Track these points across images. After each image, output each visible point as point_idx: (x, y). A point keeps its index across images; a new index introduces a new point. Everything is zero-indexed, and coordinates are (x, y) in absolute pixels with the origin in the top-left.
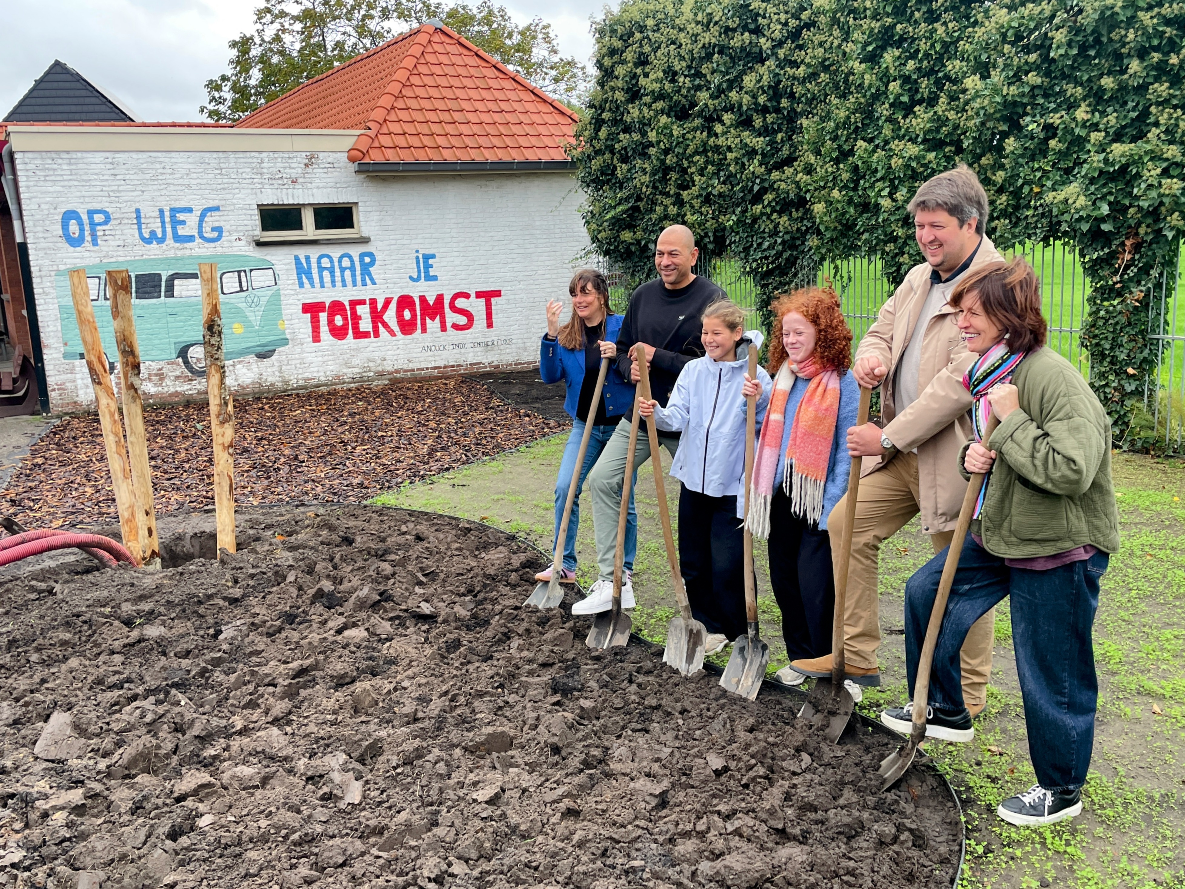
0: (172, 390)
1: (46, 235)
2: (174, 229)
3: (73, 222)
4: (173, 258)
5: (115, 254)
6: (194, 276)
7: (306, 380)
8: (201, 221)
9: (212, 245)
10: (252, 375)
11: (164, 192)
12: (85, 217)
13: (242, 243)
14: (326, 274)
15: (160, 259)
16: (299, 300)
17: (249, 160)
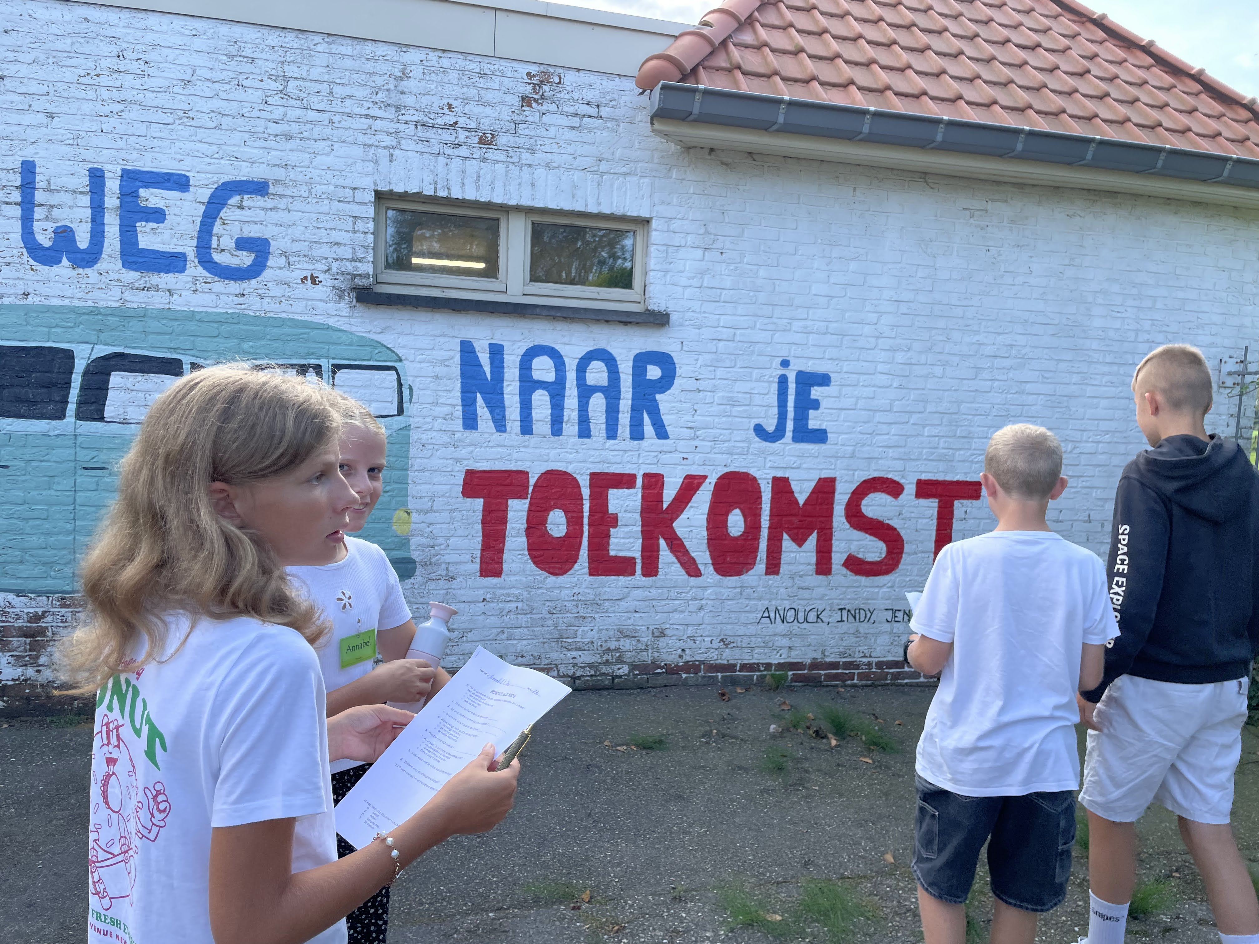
2: (128, 229)
4: (112, 312)
8: (210, 217)
9: (234, 287)
11: (113, 121)
13: (320, 291)
14: (541, 399)
15: (74, 310)
16: (457, 460)
17: (369, 66)
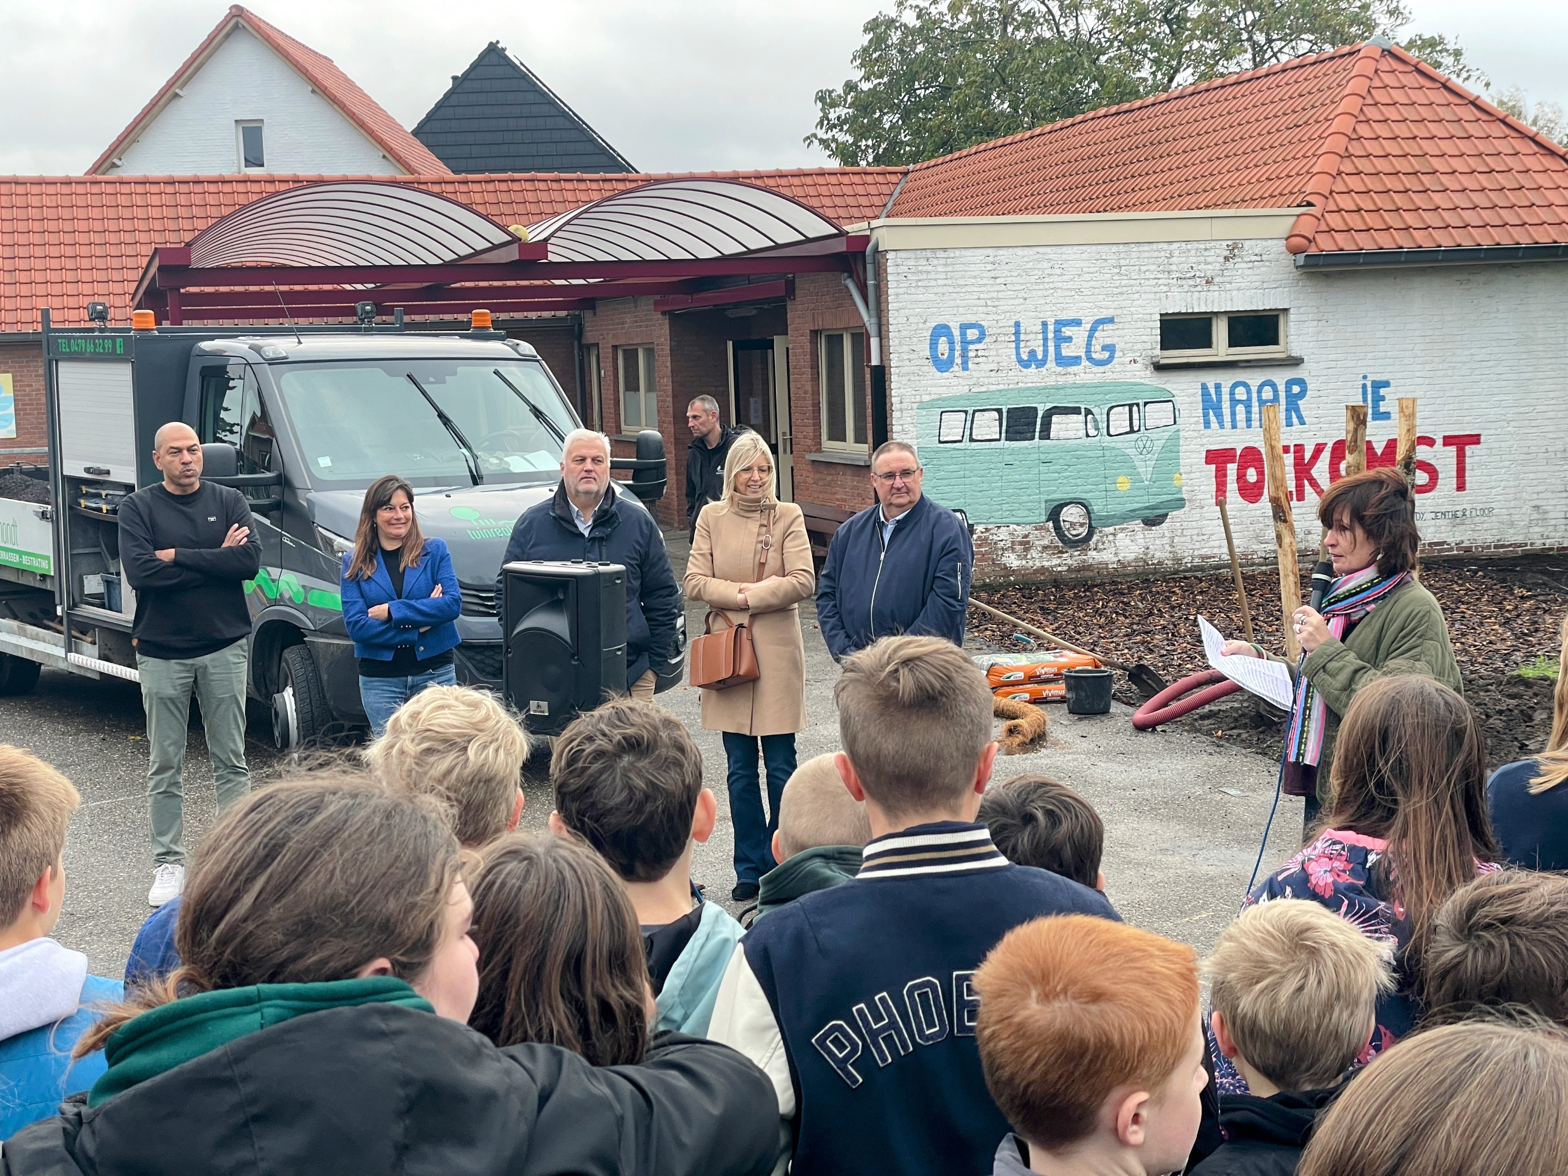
0: (1038, 564)
1: (912, 356)
2: (1057, 347)
3: (944, 338)
4: (1052, 387)
5: (986, 381)
6: (1076, 411)
7: (1203, 558)
8: (1090, 337)
9: (1101, 369)
10: (1136, 549)
11: (1051, 298)
12: (956, 333)
13: (1139, 366)
14: (1240, 408)
15: (1037, 388)
16: (1202, 445)
17: (1156, 254)
